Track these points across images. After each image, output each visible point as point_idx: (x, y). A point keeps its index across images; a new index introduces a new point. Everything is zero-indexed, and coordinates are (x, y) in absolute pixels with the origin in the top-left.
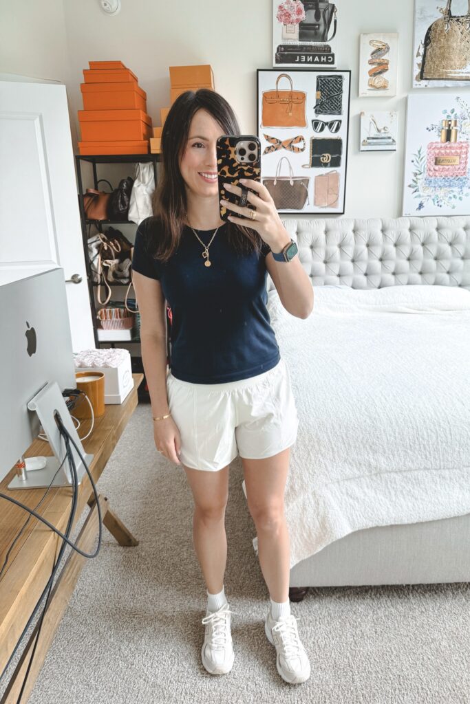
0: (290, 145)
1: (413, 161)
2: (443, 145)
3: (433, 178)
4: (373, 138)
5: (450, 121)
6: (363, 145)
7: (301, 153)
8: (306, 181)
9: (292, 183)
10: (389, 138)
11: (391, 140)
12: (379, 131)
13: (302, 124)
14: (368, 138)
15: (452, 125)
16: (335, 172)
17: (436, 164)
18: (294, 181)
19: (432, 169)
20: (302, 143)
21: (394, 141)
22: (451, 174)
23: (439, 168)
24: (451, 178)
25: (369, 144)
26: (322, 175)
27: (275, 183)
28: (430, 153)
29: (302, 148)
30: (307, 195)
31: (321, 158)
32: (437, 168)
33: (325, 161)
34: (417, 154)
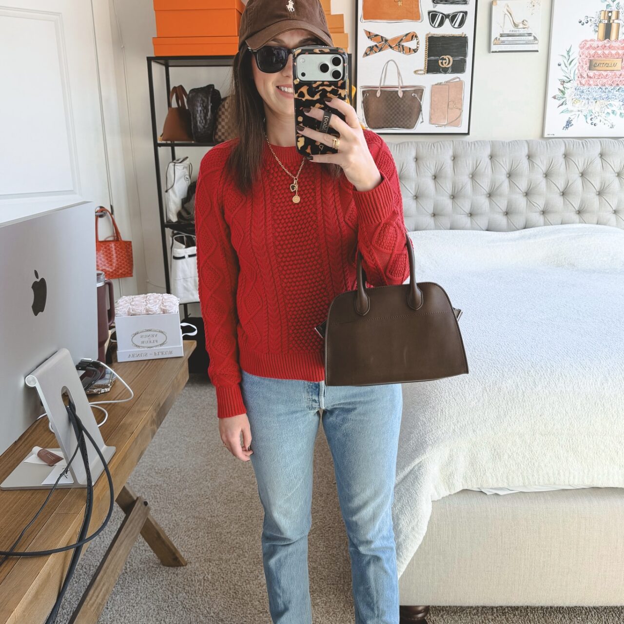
0: (398, 45)
1: (559, 65)
2: (600, 44)
3: (586, 87)
4: (509, 35)
5: (610, 12)
6: (495, 44)
7: (414, 55)
8: (420, 91)
9: (400, 94)
10: (530, 35)
11: (532, 38)
12: (516, 25)
13: (415, 16)
14: (502, 35)
15: (613, 17)
16: (458, 80)
17: (590, 68)
18: (404, 92)
19: (585, 75)
20: (415, 41)
21: (535, 38)
22: (610, 82)
23: (595, 75)
24: (610, 88)
25: (503, 43)
26: (440, 84)
27: (378, 95)
28: (583, 54)
29: (415, 47)
30: (420, 110)
31: (440, 61)
32: (591, 74)
33: (445, 66)
34: (566, 54)
